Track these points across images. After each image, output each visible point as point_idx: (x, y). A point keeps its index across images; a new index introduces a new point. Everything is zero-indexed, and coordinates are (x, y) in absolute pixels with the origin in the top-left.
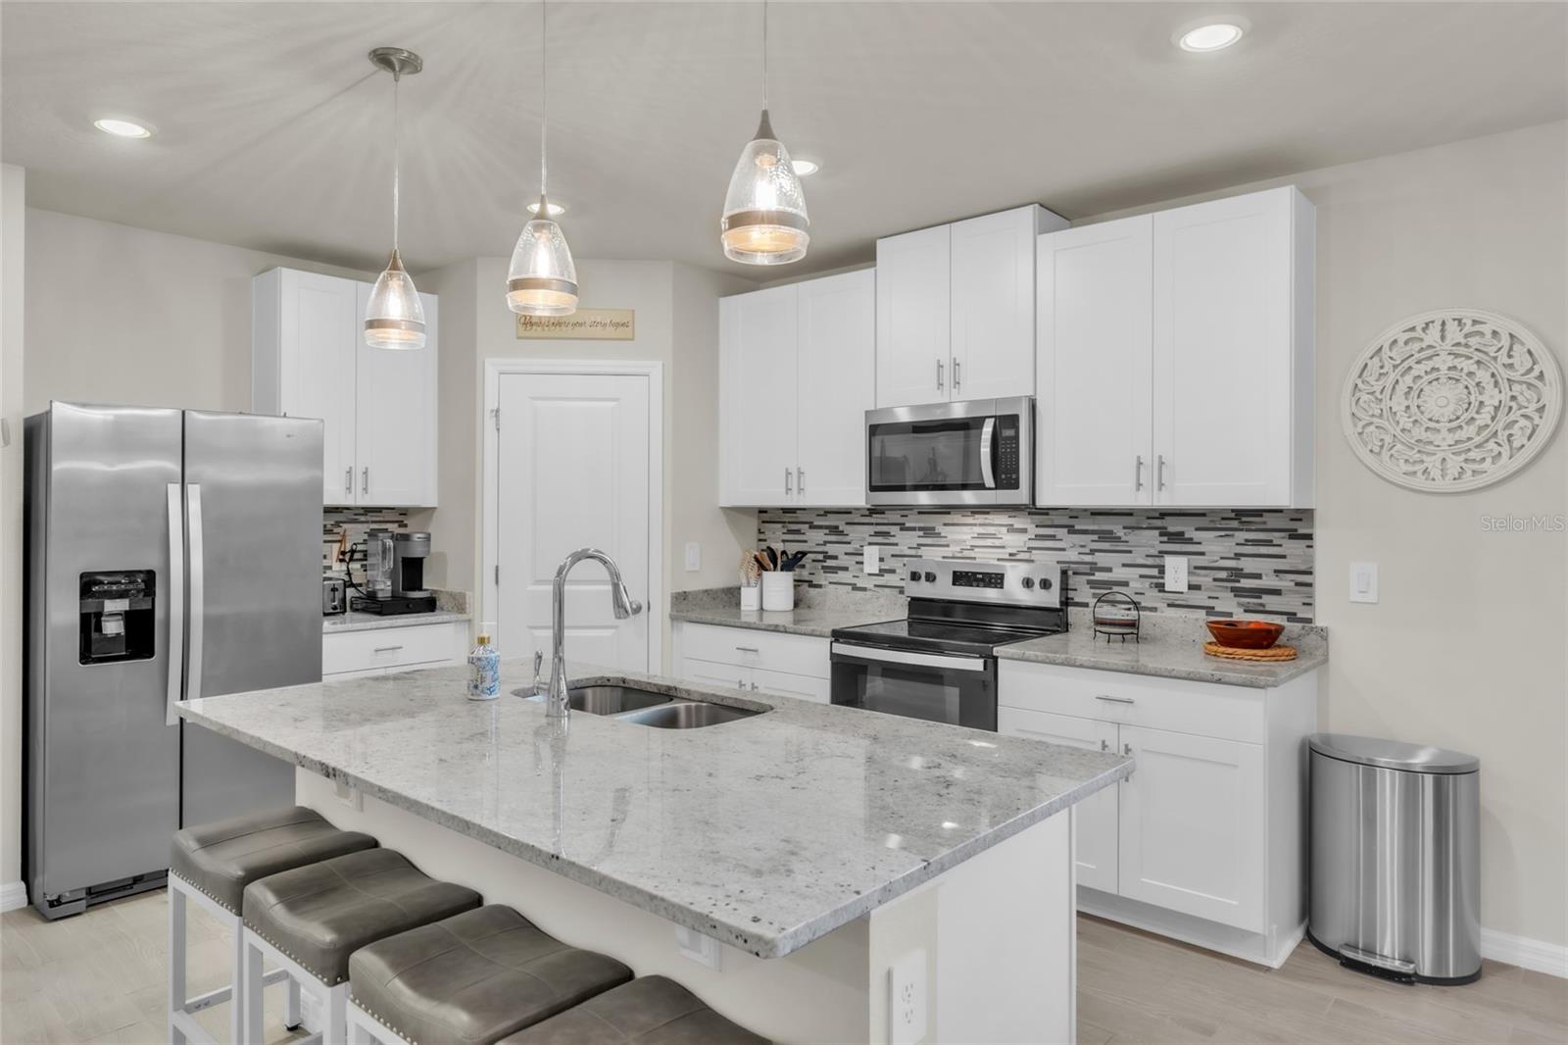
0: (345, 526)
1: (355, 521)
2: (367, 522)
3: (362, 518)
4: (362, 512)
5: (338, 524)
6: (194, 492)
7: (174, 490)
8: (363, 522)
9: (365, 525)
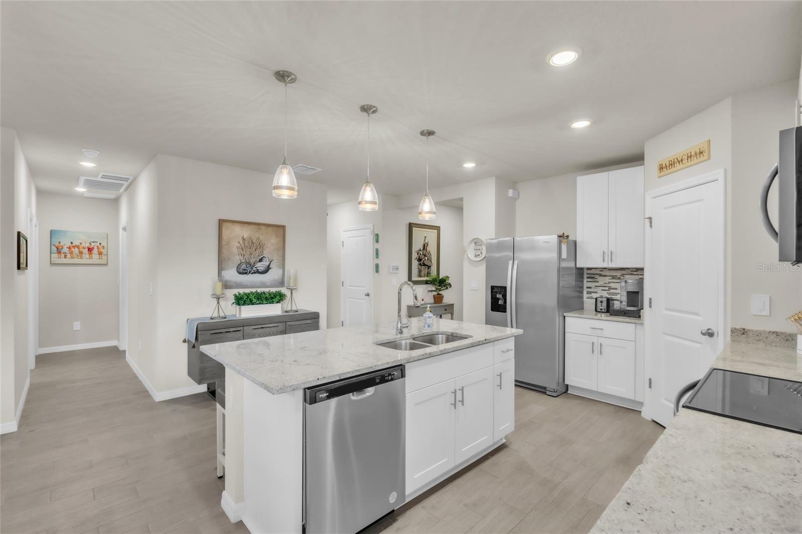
0: (626, 276)
1: (631, 274)
2: (638, 275)
3: (635, 273)
4: (635, 270)
5: (623, 275)
6: (516, 262)
7: (511, 262)
8: (635, 275)
9: (637, 276)
